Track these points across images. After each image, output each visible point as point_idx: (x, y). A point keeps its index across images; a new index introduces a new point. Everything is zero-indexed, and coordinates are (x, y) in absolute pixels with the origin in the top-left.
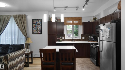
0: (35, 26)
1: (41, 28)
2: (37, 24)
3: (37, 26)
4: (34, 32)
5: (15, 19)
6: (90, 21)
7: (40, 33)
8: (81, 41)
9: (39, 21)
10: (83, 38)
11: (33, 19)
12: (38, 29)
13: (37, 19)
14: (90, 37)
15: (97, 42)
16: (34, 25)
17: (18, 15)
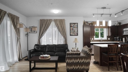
0: (73, 29)
1: (78, 31)
2: (74, 27)
3: (74, 28)
4: (71, 34)
5: (55, 23)
6: (115, 25)
7: (77, 35)
8: (107, 41)
9: (76, 25)
10: (109, 39)
11: (70, 23)
12: (74, 31)
13: (74, 23)
14: (115, 38)
15: (123, 42)
16: (71, 28)
17: (59, 20)
